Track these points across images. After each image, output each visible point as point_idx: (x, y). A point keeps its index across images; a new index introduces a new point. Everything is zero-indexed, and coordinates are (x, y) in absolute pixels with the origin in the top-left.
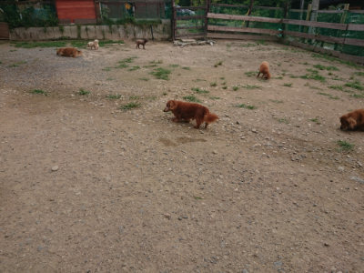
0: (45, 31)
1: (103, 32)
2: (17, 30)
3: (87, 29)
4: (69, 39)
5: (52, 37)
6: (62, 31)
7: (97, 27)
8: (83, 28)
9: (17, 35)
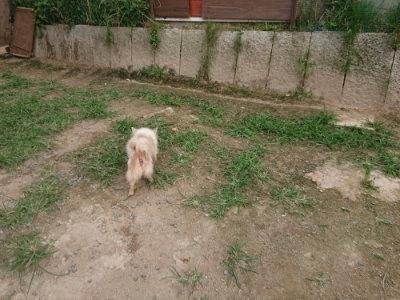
0: (109, 41)
1: (303, 65)
2: (53, 32)
3: (238, 46)
4: (170, 78)
5: (123, 64)
6: (155, 44)
7: (284, 37)
8: (227, 37)
9: (50, 47)
